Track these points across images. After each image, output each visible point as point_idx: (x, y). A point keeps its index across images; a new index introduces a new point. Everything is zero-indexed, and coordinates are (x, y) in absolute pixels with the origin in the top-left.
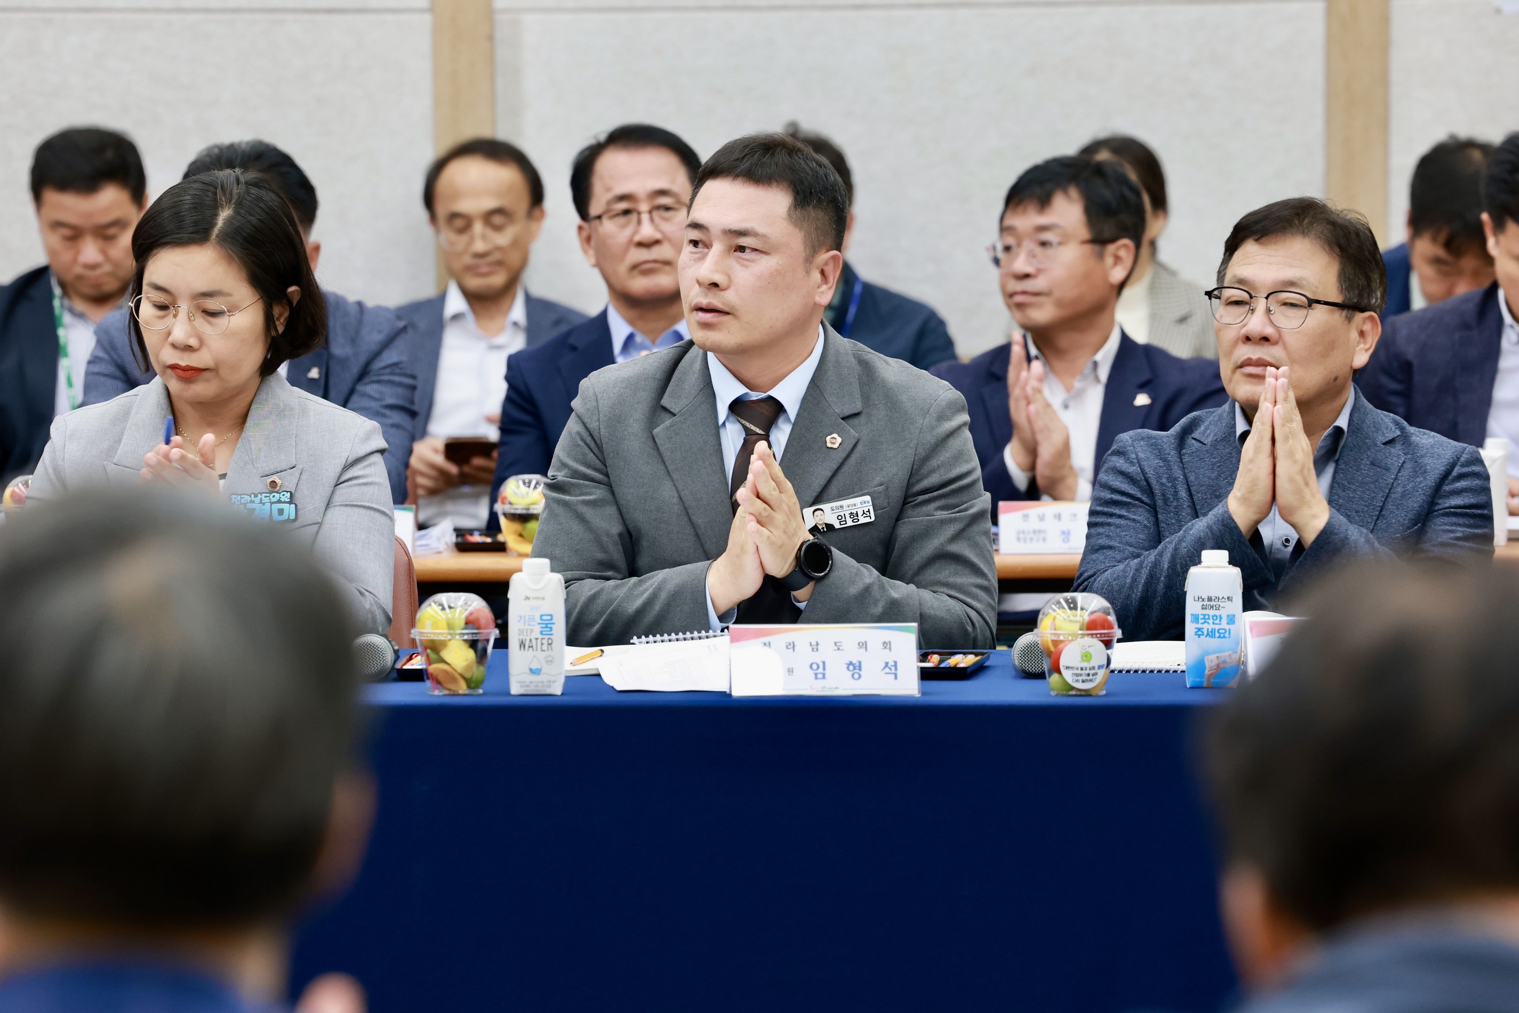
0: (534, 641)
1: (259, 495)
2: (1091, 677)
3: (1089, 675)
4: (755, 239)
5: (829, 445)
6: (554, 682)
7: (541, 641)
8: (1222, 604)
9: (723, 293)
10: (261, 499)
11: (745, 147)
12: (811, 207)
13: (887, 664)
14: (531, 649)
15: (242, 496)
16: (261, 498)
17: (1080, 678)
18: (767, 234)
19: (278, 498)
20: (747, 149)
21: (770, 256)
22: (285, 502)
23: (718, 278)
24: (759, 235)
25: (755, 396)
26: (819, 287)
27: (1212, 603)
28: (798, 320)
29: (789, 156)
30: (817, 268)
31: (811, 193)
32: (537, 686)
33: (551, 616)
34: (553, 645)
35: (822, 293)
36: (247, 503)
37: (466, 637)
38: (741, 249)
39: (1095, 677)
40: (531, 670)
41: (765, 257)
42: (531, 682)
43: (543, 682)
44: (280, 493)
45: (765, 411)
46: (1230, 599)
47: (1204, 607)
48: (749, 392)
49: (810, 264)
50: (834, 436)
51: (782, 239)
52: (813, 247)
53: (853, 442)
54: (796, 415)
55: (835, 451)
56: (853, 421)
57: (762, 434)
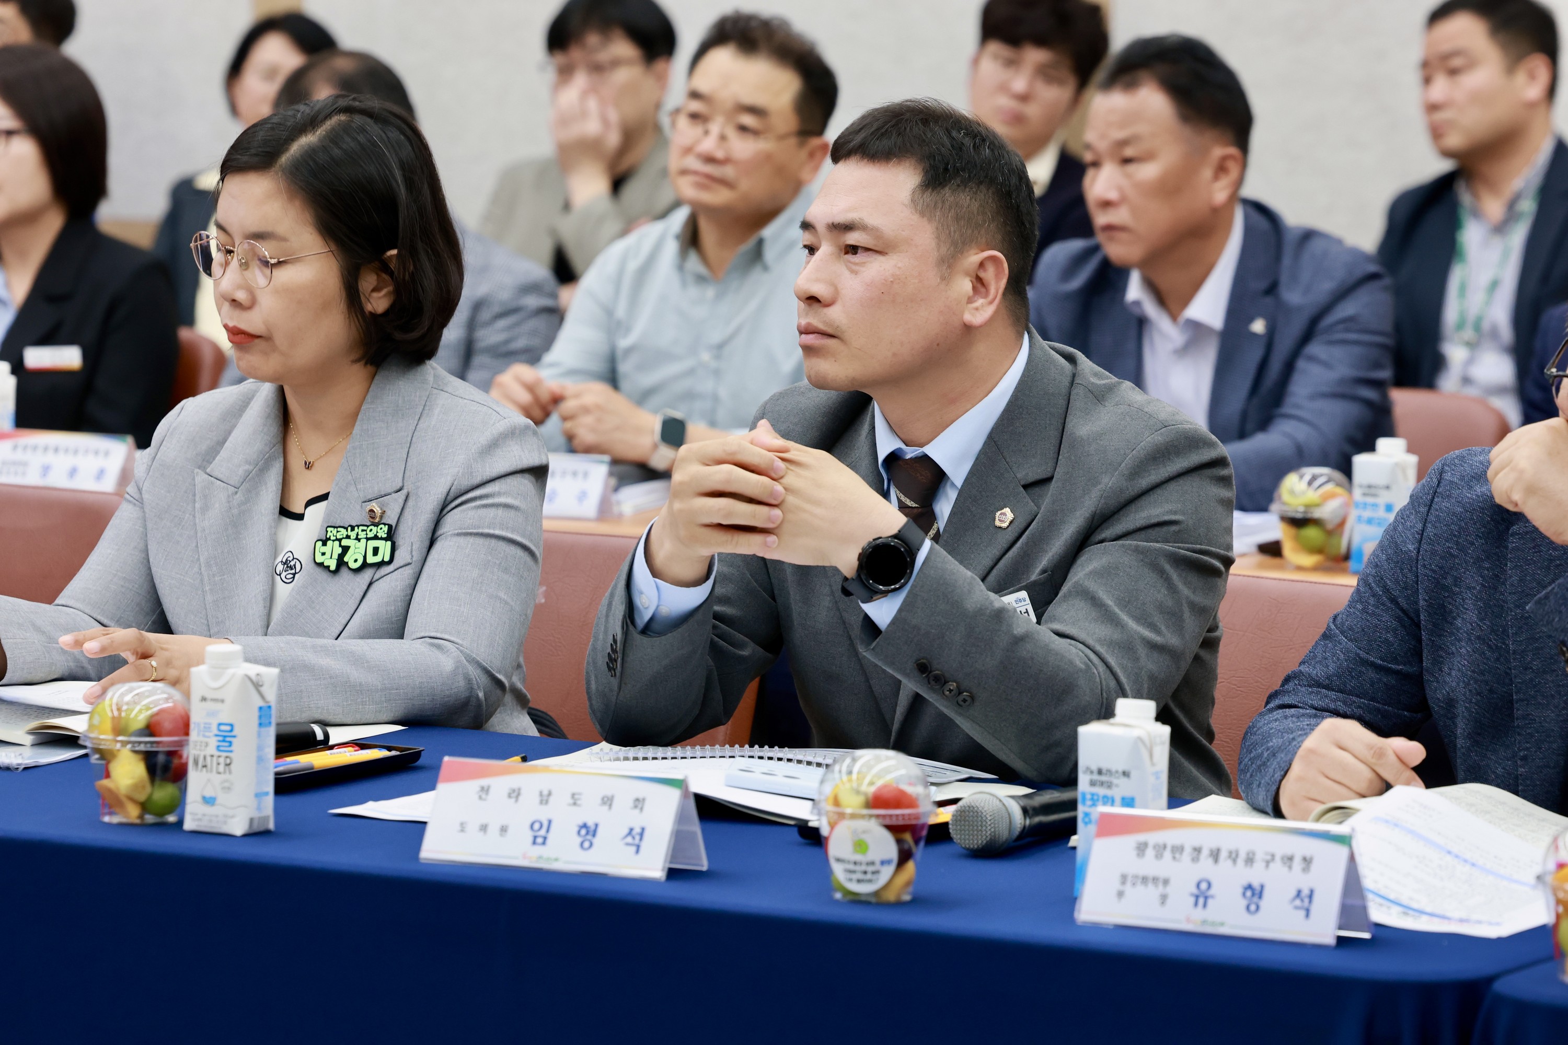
0: (209, 759)
1: (356, 528)
2: (869, 876)
3: (865, 873)
4: (866, 234)
5: (998, 523)
6: (233, 817)
7: (217, 760)
8: (1115, 781)
9: (825, 310)
10: (357, 535)
12: (947, 189)
13: (631, 830)
14: (204, 769)
15: (339, 529)
16: (358, 533)
17: (855, 877)
18: (880, 226)
19: (375, 533)
21: (887, 257)
22: (382, 539)
23: (819, 290)
24: (867, 227)
25: (911, 453)
26: (969, 301)
27: (1103, 778)
28: (938, 345)
30: (968, 273)
31: (946, 170)
32: (211, 821)
33: (232, 725)
34: (232, 766)
35: (977, 309)
36: (343, 538)
37: (142, 748)
38: (853, 249)
39: (874, 877)
40: (204, 798)
41: (880, 258)
42: (204, 815)
43: (217, 816)
44: (377, 526)
45: (918, 475)
46: (1126, 774)
47: (1093, 783)
48: (903, 446)
49: (949, 267)
50: (1007, 510)
51: (903, 233)
52: (954, 244)
53: (1029, 518)
54: (962, 486)
55: (1003, 532)
56: (1037, 490)
57: (915, 507)
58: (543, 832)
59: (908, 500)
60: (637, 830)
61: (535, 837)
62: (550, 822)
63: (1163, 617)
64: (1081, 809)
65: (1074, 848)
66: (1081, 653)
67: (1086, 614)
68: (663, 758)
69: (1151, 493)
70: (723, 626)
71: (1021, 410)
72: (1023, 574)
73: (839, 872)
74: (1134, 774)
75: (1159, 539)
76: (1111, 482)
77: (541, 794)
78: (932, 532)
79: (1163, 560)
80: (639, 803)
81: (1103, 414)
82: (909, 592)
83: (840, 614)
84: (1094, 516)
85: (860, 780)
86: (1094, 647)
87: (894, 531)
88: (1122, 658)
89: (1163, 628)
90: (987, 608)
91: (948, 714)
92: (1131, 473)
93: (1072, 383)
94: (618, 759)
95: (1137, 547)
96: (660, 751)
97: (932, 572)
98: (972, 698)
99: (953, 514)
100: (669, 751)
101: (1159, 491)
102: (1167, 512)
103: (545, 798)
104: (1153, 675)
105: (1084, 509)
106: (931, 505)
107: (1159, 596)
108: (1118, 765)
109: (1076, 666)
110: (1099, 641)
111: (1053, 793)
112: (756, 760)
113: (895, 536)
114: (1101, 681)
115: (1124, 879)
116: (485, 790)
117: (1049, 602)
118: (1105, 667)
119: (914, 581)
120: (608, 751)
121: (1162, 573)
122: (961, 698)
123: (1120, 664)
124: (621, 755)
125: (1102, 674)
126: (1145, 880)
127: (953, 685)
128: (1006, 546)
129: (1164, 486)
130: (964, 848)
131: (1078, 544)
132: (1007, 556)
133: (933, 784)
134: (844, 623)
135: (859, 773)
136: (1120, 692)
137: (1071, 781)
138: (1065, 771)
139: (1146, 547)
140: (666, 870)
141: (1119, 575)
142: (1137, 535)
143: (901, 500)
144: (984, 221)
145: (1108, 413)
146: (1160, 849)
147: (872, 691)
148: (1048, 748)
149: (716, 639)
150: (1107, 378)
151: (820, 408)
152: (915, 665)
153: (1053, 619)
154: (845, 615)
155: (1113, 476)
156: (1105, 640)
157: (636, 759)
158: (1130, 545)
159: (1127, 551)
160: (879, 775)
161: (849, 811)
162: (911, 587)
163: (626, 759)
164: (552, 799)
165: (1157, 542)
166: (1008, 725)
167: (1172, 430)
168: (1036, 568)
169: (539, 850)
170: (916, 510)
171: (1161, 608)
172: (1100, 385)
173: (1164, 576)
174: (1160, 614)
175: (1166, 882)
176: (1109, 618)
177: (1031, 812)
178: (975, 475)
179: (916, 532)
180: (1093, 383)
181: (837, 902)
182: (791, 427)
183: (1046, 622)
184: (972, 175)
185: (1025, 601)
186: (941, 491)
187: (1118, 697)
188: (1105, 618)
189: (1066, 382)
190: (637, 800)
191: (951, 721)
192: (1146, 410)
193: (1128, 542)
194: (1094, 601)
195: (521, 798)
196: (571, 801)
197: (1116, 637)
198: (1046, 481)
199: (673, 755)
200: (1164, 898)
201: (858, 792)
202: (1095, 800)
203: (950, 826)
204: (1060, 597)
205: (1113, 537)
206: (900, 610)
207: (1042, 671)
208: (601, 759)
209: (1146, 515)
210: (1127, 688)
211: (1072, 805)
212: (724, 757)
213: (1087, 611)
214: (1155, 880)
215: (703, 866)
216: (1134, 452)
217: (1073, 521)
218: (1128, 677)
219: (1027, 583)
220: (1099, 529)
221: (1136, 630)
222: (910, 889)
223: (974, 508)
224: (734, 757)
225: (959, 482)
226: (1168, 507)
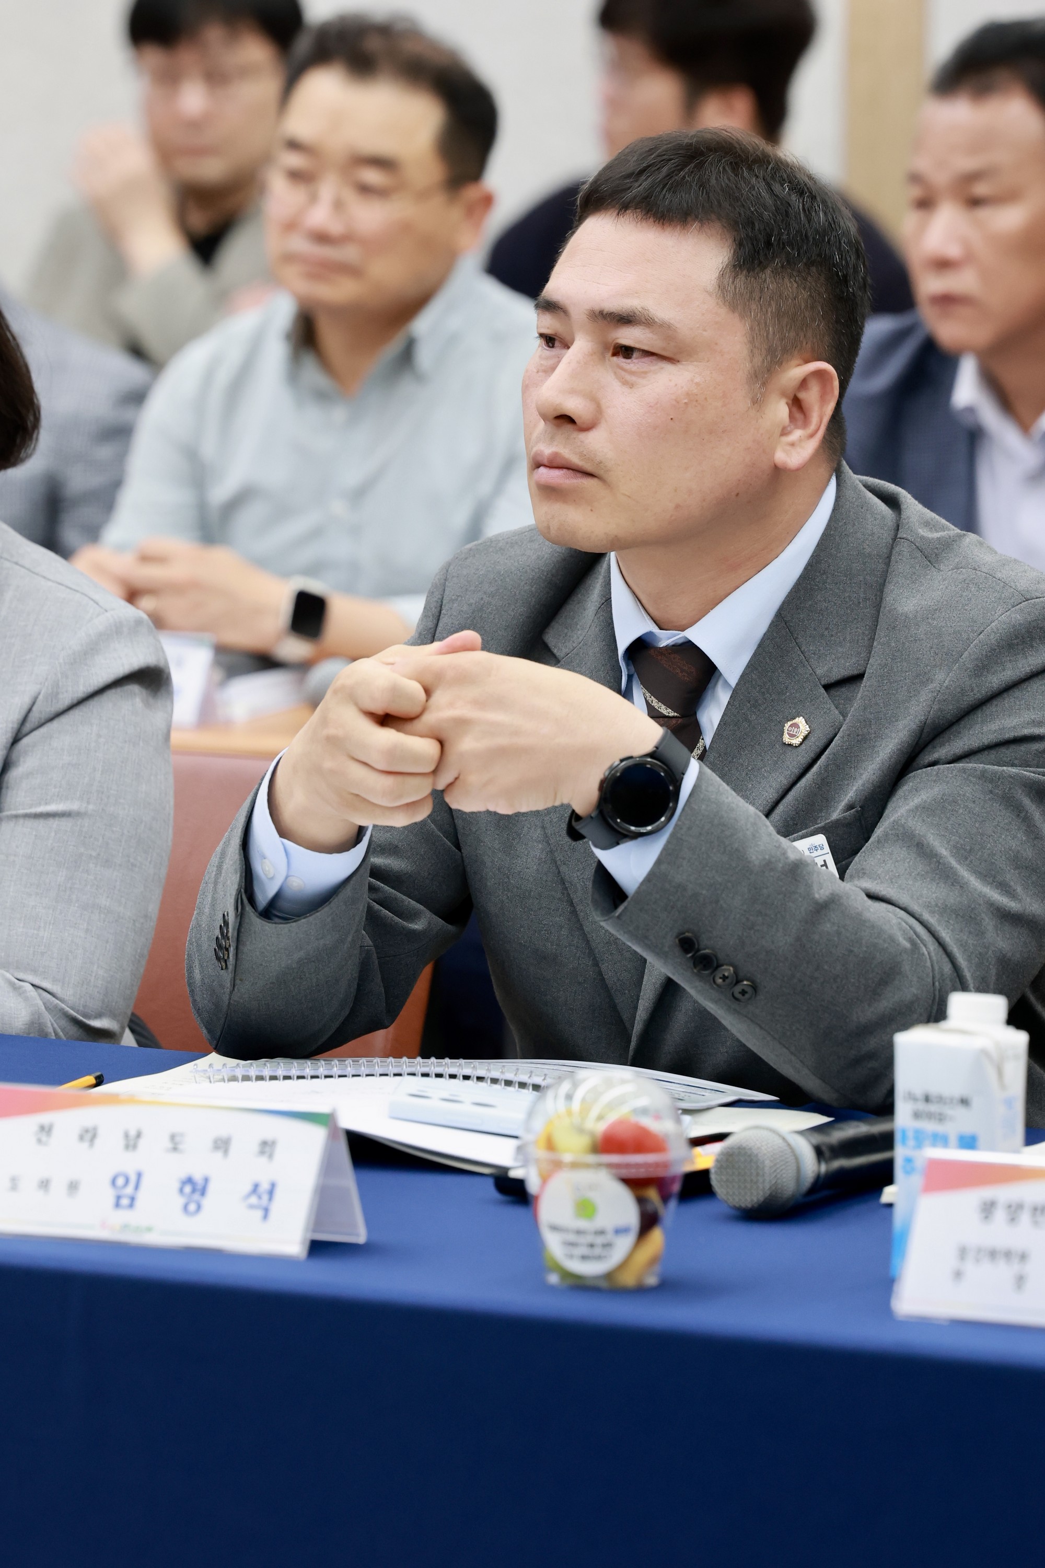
2: (597, 1250)
3: (592, 1246)
4: (647, 331)
5: (786, 739)
8: (950, 1112)
9: (582, 436)
11: (650, 153)
12: (768, 271)
13: (256, 1185)
17: (578, 1251)
18: (672, 322)
20: (653, 156)
21: (679, 366)
23: (574, 405)
24: (654, 322)
25: (666, 639)
26: (784, 432)
27: (933, 1108)
28: (737, 495)
29: (733, 170)
30: (783, 394)
31: (768, 244)
35: (793, 444)
38: (625, 351)
39: (605, 1251)
41: (668, 367)
45: (678, 671)
46: (964, 1102)
47: (917, 1115)
48: (655, 630)
49: (764, 384)
50: (800, 721)
51: (704, 333)
52: (771, 351)
53: (830, 732)
54: (737, 684)
55: (794, 751)
56: (844, 691)
57: (673, 717)
58: (129, 1190)
59: (663, 707)
60: (265, 1186)
61: (118, 1198)
62: (139, 1175)
63: (1019, 874)
64: (900, 1153)
65: (890, 1206)
66: (904, 924)
67: (909, 867)
68: (299, 1077)
69: (1005, 695)
70: (387, 888)
71: (824, 576)
72: (821, 811)
73: (554, 1245)
74: (976, 1102)
75: (1016, 762)
76: (948, 679)
77: (127, 1135)
78: (697, 752)
79: (1020, 791)
80: (267, 1147)
81: (937, 582)
82: (673, 835)
83: (557, 868)
84: (922, 728)
85: (585, 1110)
86: (921, 915)
87: (648, 747)
88: (961, 931)
89: (1019, 889)
90: (779, 860)
91: (712, 1012)
92: (977, 666)
93: (895, 538)
94: (233, 1079)
95: (984, 772)
96: (295, 1067)
97: (704, 807)
98: (755, 988)
99: (723, 723)
100: (307, 1067)
101: (1016, 693)
102: (1028, 724)
103: (132, 1142)
104: (1004, 956)
105: (908, 718)
106: (695, 714)
107: (1014, 844)
108: (954, 1089)
109: (898, 945)
110: (928, 906)
111: (858, 1126)
112: (432, 1081)
113: (652, 755)
114: (932, 966)
115: (963, 1252)
116: (46, 1130)
117: (856, 852)
118: (937, 944)
119: (679, 819)
120: (220, 1067)
121: (1019, 811)
122: (738, 989)
123: (957, 939)
124: (239, 1073)
125: (933, 954)
126: (993, 1254)
127: (728, 970)
128: (797, 771)
129: (1024, 685)
130: (730, 1207)
131: (899, 767)
132: (798, 785)
133: (686, 1111)
134: (563, 882)
135: (584, 1100)
136: (957, 980)
137: (886, 1109)
138: (877, 1095)
139: (995, 773)
140: (307, 1244)
141: (957, 812)
142: (984, 756)
143: (653, 707)
144: (813, 320)
145: (944, 580)
146: (1014, 1210)
147: (603, 980)
148: (857, 1061)
149: (377, 907)
150: (943, 528)
151: (526, 572)
152: (677, 941)
153: (862, 873)
154: (563, 869)
155: (951, 670)
156: (936, 905)
157: (260, 1078)
158: (975, 769)
159: (970, 777)
160: (611, 1106)
161: (567, 1158)
162: (675, 828)
163: (246, 1078)
164: (142, 1143)
165: (1013, 765)
166: (802, 1028)
167: (1035, 605)
168: (839, 802)
169: (124, 1216)
170: (674, 721)
171: (1017, 862)
172: (933, 539)
173: (1022, 815)
174: (1015, 869)
175: (1023, 1257)
176: (944, 874)
177: (827, 1153)
178: (757, 669)
179: (677, 749)
180: (922, 538)
181: (552, 1289)
182: (486, 599)
183: (852, 877)
184: (802, 251)
185: (822, 848)
186: (709, 693)
187: (955, 989)
188: (936, 874)
189: (887, 536)
190: (264, 1144)
191: (714, 1019)
192: (999, 575)
193: (971, 765)
194: (922, 849)
195: (98, 1142)
196: (170, 1145)
197: (952, 901)
198: (857, 678)
199: (313, 1073)
200: (1020, 1280)
201: (580, 1130)
202: (920, 1139)
203: (713, 1177)
204: (872, 843)
205: (950, 758)
206: (659, 862)
207: (851, 951)
208: (210, 1078)
209: (997, 727)
210: (968, 975)
211: (887, 1141)
212: (387, 1075)
213: (911, 863)
214: (1008, 1255)
215: (358, 1235)
216: (981, 636)
217: (893, 735)
218: (969, 960)
219: (826, 824)
220: (930, 746)
221: (981, 892)
222: (657, 1268)
223: (754, 717)
224: (400, 1075)
225: (733, 678)
226: (1028, 716)
